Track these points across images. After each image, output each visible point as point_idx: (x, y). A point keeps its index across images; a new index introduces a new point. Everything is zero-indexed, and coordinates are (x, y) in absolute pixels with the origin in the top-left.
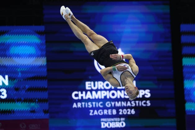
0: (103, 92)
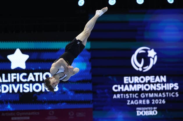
0: (138, 85)
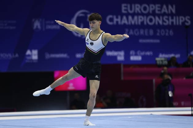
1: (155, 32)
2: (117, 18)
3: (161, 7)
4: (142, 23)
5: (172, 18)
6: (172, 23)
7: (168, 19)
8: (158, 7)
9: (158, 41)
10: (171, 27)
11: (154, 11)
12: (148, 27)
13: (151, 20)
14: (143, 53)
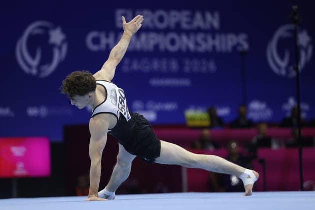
1: (181, 65)
2: (107, 37)
3: (192, 17)
4: (157, 47)
5: (214, 38)
6: (214, 47)
7: (206, 40)
8: (188, 17)
9: (186, 83)
10: (212, 55)
11: (178, 25)
12: (167, 55)
13: (173, 42)
14: (158, 107)
